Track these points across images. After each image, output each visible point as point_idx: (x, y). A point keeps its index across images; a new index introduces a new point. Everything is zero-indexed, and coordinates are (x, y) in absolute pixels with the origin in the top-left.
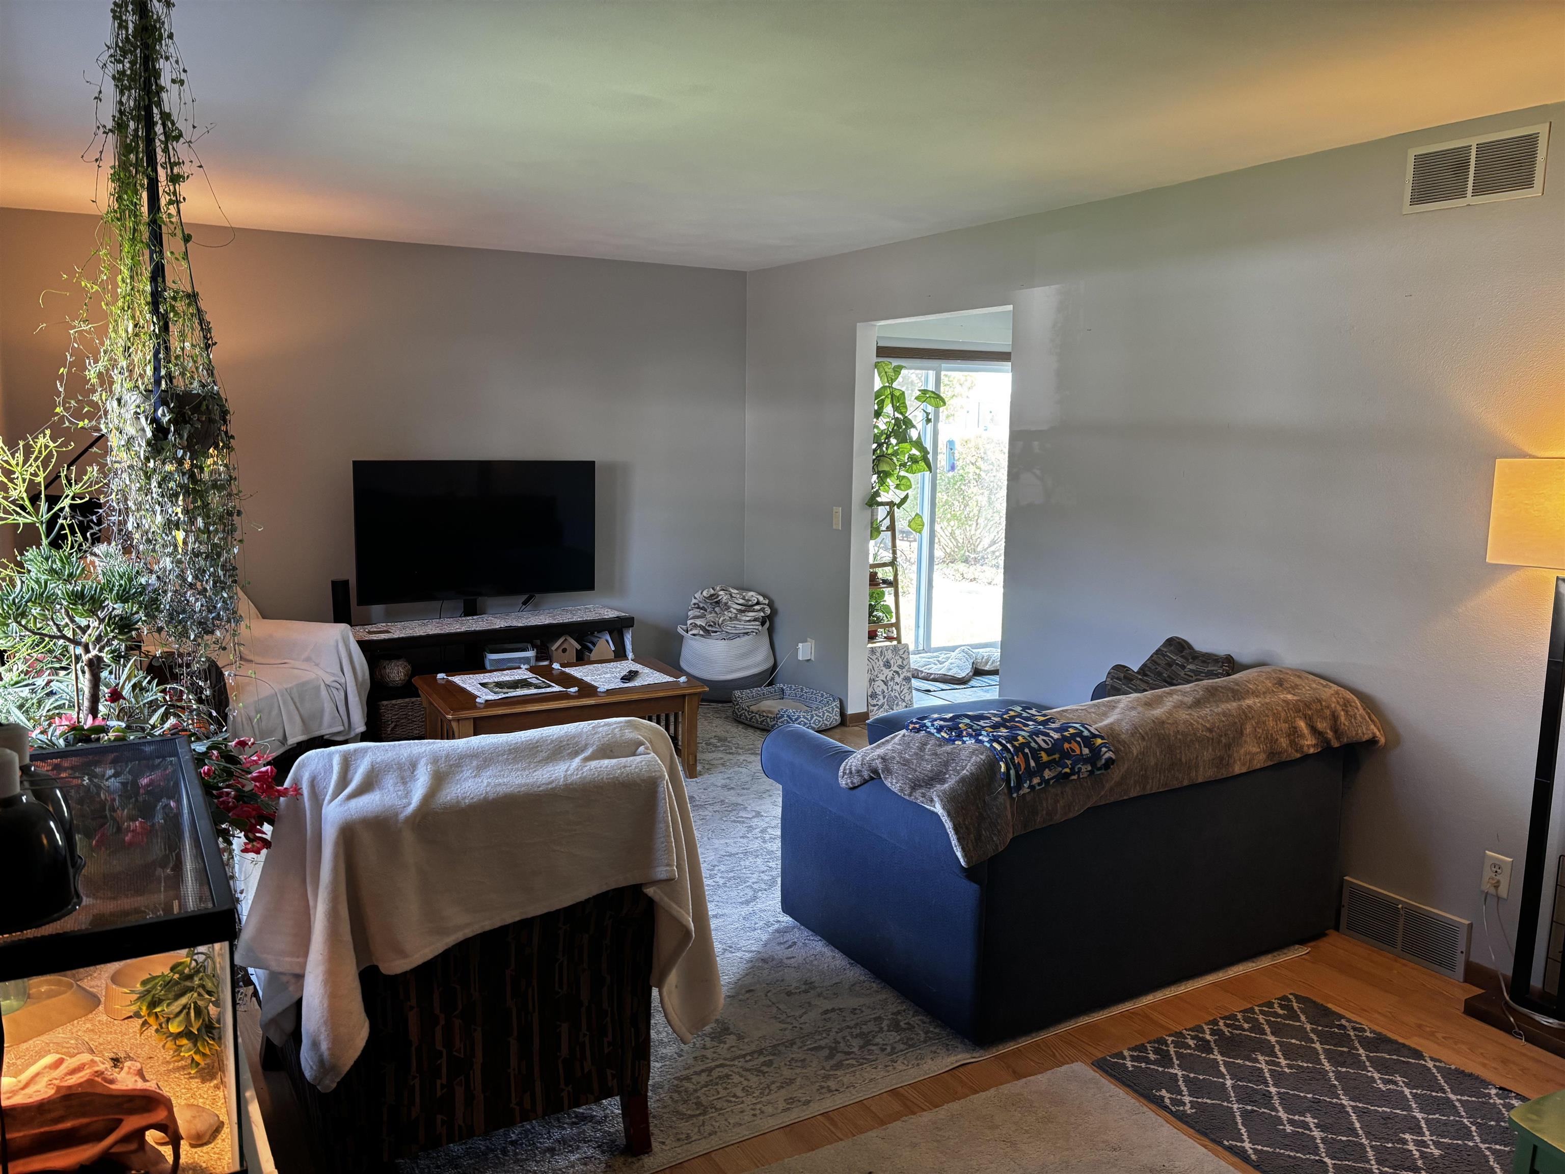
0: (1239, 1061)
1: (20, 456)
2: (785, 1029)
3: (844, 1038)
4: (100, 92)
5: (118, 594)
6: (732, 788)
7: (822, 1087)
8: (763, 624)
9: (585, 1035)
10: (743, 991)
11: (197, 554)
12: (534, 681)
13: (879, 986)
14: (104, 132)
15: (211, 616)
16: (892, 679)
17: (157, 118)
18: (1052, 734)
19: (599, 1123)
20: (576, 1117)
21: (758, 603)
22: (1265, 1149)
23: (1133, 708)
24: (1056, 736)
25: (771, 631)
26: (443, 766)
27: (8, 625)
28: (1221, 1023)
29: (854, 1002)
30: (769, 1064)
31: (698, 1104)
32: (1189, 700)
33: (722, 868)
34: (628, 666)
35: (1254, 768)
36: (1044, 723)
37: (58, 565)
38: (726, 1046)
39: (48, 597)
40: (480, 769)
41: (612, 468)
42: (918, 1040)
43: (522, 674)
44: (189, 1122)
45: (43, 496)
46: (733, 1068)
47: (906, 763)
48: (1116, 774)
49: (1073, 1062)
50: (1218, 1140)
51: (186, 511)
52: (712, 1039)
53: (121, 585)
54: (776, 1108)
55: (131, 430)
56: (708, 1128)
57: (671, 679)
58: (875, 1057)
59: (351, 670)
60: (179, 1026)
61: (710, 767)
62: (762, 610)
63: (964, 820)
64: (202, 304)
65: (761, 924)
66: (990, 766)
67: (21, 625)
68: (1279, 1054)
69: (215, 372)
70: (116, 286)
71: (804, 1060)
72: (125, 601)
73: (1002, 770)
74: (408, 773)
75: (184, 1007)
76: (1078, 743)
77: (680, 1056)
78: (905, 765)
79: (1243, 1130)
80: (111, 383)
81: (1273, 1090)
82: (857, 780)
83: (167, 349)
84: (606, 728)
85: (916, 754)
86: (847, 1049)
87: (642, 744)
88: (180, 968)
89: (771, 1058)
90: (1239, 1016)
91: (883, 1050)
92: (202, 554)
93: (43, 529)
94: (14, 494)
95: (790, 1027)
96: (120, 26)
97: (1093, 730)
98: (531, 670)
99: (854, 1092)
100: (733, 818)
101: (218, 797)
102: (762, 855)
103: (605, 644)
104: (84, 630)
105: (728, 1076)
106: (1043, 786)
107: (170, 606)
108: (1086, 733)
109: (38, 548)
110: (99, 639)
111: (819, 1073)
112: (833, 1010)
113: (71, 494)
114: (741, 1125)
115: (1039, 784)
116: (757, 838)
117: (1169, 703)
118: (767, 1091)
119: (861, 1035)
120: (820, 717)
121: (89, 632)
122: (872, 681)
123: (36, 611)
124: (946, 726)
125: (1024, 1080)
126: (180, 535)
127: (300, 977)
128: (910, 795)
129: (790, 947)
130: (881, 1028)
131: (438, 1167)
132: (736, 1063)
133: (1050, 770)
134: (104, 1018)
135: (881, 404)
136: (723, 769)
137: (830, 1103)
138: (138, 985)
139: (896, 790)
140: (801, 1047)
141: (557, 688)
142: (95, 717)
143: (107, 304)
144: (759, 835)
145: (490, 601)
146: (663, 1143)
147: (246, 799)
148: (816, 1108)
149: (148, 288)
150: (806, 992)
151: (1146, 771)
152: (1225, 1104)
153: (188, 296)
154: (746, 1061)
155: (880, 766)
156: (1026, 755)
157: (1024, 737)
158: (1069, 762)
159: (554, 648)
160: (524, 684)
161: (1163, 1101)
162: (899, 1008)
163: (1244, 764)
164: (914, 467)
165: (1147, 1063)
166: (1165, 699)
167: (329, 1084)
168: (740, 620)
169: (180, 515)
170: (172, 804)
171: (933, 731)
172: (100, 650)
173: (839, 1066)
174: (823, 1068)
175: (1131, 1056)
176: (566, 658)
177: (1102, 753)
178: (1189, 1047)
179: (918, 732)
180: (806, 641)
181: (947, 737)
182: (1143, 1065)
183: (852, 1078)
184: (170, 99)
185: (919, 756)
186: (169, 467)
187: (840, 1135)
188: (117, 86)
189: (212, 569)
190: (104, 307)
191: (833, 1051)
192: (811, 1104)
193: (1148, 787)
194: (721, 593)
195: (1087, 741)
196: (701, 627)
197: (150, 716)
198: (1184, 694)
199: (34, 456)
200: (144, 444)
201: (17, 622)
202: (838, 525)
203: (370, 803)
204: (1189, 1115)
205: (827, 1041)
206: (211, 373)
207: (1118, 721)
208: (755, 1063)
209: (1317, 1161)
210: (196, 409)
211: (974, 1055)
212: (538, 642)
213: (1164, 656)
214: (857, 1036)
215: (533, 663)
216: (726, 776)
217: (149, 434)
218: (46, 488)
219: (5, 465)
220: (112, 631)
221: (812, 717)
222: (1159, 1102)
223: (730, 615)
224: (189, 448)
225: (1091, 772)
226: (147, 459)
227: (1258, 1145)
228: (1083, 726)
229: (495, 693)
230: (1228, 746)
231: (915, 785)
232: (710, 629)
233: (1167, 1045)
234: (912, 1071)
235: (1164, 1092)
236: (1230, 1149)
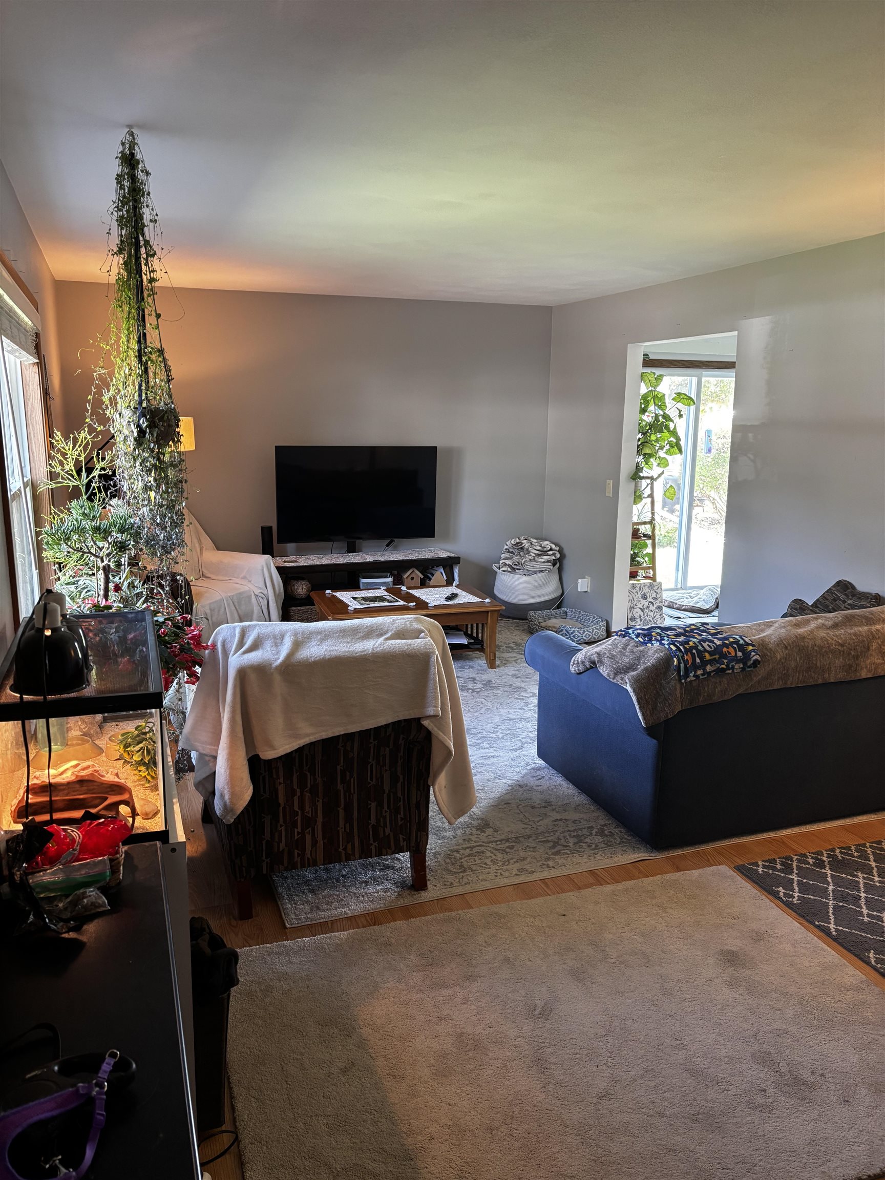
0: (843, 875)
1: (71, 444)
2: (526, 828)
3: (564, 837)
4: (110, 229)
5: (118, 528)
6: (519, 677)
7: (544, 864)
8: (554, 565)
9: (386, 812)
10: (503, 803)
11: (161, 506)
12: (388, 598)
13: (596, 808)
14: (112, 254)
15: (169, 543)
16: (648, 607)
17: (142, 243)
18: (716, 641)
19: (397, 870)
20: (384, 866)
21: (551, 550)
22: (844, 929)
23: (784, 627)
24: (718, 643)
25: (560, 570)
26: (300, 637)
27: (61, 545)
28: (838, 851)
29: (577, 816)
30: (512, 847)
31: (461, 866)
32: (830, 623)
33: (503, 727)
34: (452, 589)
35: (878, 675)
36: (713, 635)
37: (87, 511)
38: (485, 835)
39: (82, 529)
40: (322, 640)
41: (450, 451)
42: (615, 842)
43: (381, 592)
44: (142, 806)
45: (83, 469)
46: (488, 848)
47: (612, 657)
48: (762, 671)
49: (720, 865)
50: (811, 921)
51: (155, 480)
52: (477, 830)
53: (120, 523)
54: (511, 874)
55: (126, 432)
56: (465, 880)
57: (480, 600)
58: (583, 850)
59: (271, 586)
60: (138, 758)
61: (506, 662)
62: (554, 554)
63: (645, 695)
64: (167, 355)
65: (523, 763)
66: (665, 662)
67: (67, 545)
68: (876, 874)
69: (173, 396)
70: (119, 347)
71: (535, 847)
72: (123, 533)
73: (675, 664)
74: (279, 640)
75: (141, 748)
76: (734, 648)
77: (455, 838)
78: (612, 659)
79: (832, 917)
80: (116, 404)
81: (863, 895)
82: (581, 668)
83: (147, 383)
84: (401, 621)
85: (620, 652)
86: (565, 844)
87: (423, 632)
88: (139, 728)
89: (514, 844)
90: (853, 848)
91: (589, 846)
92: (164, 505)
93: (83, 490)
94: (67, 468)
95: (530, 827)
96: (121, 188)
97: (747, 640)
98: (387, 590)
99: (564, 869)
100: (516, 696)
101: (171, 648)
102: (532, 721)
103: (440, 575)
104: (101, 549)
105: (483, 852)
106: (706, 676)
107: (147, 536)
108: (742, 642)
109: (77, 500)
110: (108, 555)
111: (544, 856)
112: (561, 820)
113: (99, 468)
114: (486, 880)
115: (703, 675)
116: (530, 710)
117: (813, 625)
118: (507, 863)
119: (577, 836)
120: (590, 632)
121: (103, 550)
122: (632, 608)
123: (75, 537)
124: (642, 634)
125: (682, 872)
126: (152, 494)
127: (215, 758)
128: (614, 679)
129: (539, 779)
130: (591, 834)
131: (298, 884)
132: (490, 845)
133: (711, 666)
134: (105, 759)
135: (647, 403)
136: (515, 664)
137: (545, 874)
138: (120, 737)
139: (605, 675)
140: (535, 840)
141: (402, 603)
142: (107, 600)
143: (114, 357)
144: (532, 708)
145: (365, 543)
146: (435, 886)
147: (185, 651)
148: (537, 876)
149: (136, 347)
150: (545, 807)
151: (787, 671)
152: (824, 900)
153: (159, 350)
154: (497, 845)
155: (596, 659)
156: (693, 655)
157: (694, 643)
158: (725, 661)
159: (405, 576)
160: (381, 599)
161: (778, 894)
162: (606, 822)
163: (870, 671)
164: (672, 450)
165: (773, 870)
166: (811, 622)
167: (231, 819)
168: (537, 562)
169: (152, 482)
170: (144, 649)
171: (634, 637)
172: (109, 561)
173: (558, 853)
174: (547, 853)
175: (763, 865)
176: (413, 584)
177: (751, 656)
178: (809, 863)
179: (624, 637)
180: (585, 578)
181: (642, 641)
182: (771, 871)
183: (564, 861)
184: (149, 232)
185: (622, 653)
186: (146, 455)
187: (549, 893)
188: (119, 225)
189: (170, 515)
190: (113, 359)
191: (556, 844)
192: (534, 873)
193: (789, 683)
194: (525, 541)
195: (742, 648)
196: (509, 565)
197: (137, 602)
198: (827, 619)
199: (78, 444)
200: (133, 440)
201: (66, 543)
202: (609, 493)
203: (255, 657)
204: (795, 904)
205: (553, 838)
206: (170, 397)
207: (770, 636)
208: (502, 846)
209: (880, 940)
210: (161, 419)
211: (652, 855)
212: (396, 572)
213: (832, 593)
214: (574, 836)
215: (391, 586)
216: (516, 669)
217: (136, 434)
218: (85, 465)
219: (62, 450)
220: (115, 550)
221: (584, 632)
222: (776, 895)
223: (530, 557)
224: (157, 442)
225: (743, 669)
226: (134, 449)
227: (840, 926)
228: (741, 637)
229: (362, 604)
230: (857, 657)
231: (618, 672)
232: (515, 567)
233: (792, 861)
234: (606, 860)
235: (781, 889)
236: (818, 927)
